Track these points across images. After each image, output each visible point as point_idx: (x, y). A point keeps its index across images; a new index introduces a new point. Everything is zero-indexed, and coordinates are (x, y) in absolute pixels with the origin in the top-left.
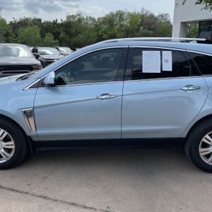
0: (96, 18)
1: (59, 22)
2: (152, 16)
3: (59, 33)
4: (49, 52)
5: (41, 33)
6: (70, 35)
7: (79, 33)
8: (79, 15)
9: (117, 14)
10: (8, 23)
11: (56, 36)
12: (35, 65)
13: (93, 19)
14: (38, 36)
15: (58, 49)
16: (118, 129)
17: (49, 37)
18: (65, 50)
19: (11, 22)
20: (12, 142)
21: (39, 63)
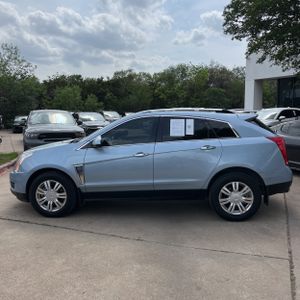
0: (152, 74)
1: (105, 79)
2: (224, 70)
3: (105, 94)
4: (91, 118)
5: (82, 94)
6: (119, 96)
7: (130, 93)
8: (130, 71)
9: (179, 68)
10: (41, 82)
11: (101, 97)
12: (79, 132)
13: (148, 76)
14: (79, 97)
15: (102, 114)
16: (151, 181)
17: (92, 99)
18: (111, 114)
19: (45, 81)
20: (65, 194)
21: (81, 130)
